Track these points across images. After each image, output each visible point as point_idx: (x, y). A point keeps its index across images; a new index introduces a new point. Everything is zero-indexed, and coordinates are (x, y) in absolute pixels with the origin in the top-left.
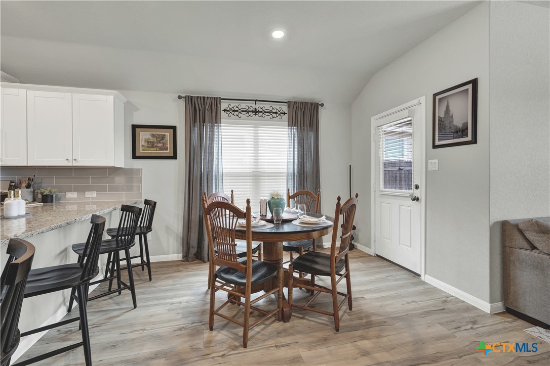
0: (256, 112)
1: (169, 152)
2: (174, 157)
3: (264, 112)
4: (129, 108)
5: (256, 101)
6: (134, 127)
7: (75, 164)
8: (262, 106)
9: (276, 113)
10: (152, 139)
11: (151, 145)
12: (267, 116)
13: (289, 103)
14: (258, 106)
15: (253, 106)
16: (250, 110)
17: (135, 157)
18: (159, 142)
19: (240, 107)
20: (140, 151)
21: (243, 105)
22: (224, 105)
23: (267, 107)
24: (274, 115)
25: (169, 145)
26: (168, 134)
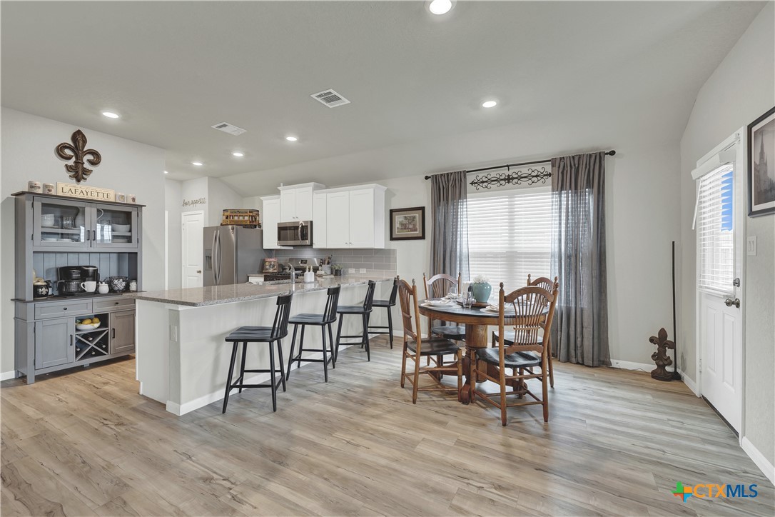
0: (509, 179)
1: (418, 233)
2: (423, 237)
3: (520, 178)
4: (389, 195)
5: (508, 166)
6: (391, 211)
7: (351, 247)
8: (516, 171)
9: (537, 176)
10: (405, 222)
11: (404, 227)
12: (524, 183)
13: (553, 162)
14: (512, 171)
15: (506, 172)
16: (501, 178)
17: (392, 239)
18: (410, 223)
19: (489, 177)
20: (396, 233)
21: (493, 174)
22: (471, 178)
23: (525, 170)
24: (535, 179)
25: (419, 226)
26: (418, 215)
